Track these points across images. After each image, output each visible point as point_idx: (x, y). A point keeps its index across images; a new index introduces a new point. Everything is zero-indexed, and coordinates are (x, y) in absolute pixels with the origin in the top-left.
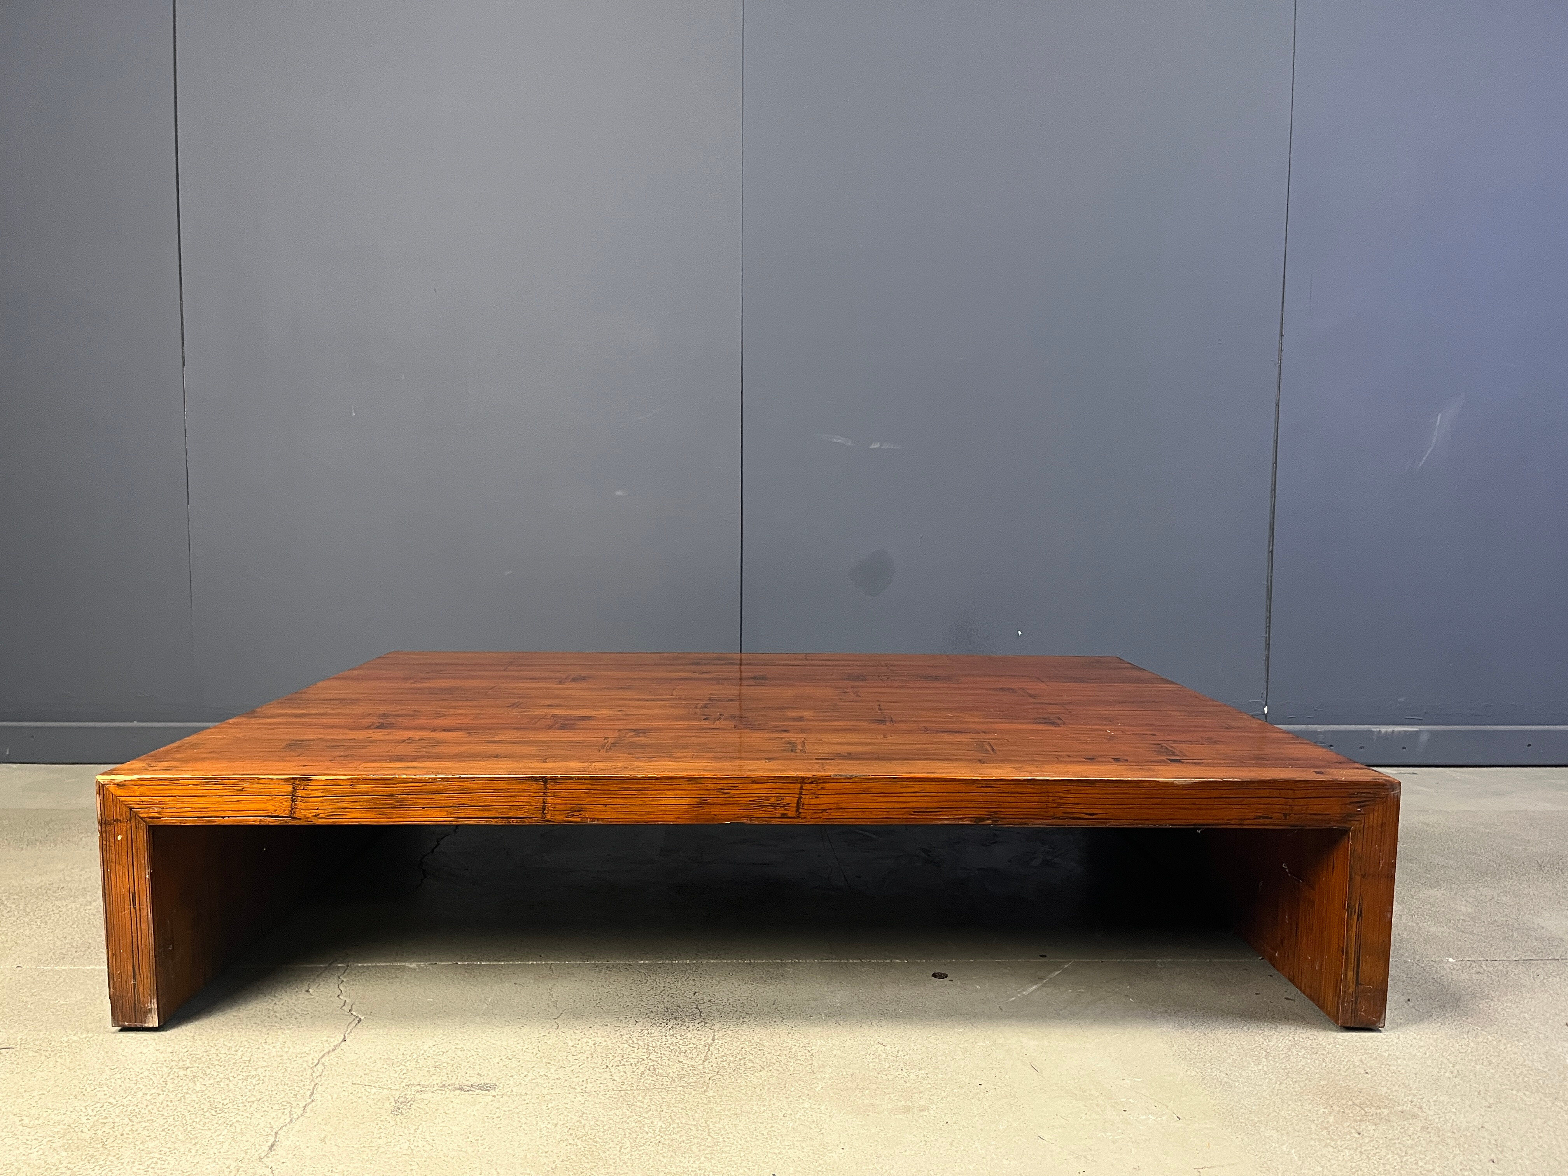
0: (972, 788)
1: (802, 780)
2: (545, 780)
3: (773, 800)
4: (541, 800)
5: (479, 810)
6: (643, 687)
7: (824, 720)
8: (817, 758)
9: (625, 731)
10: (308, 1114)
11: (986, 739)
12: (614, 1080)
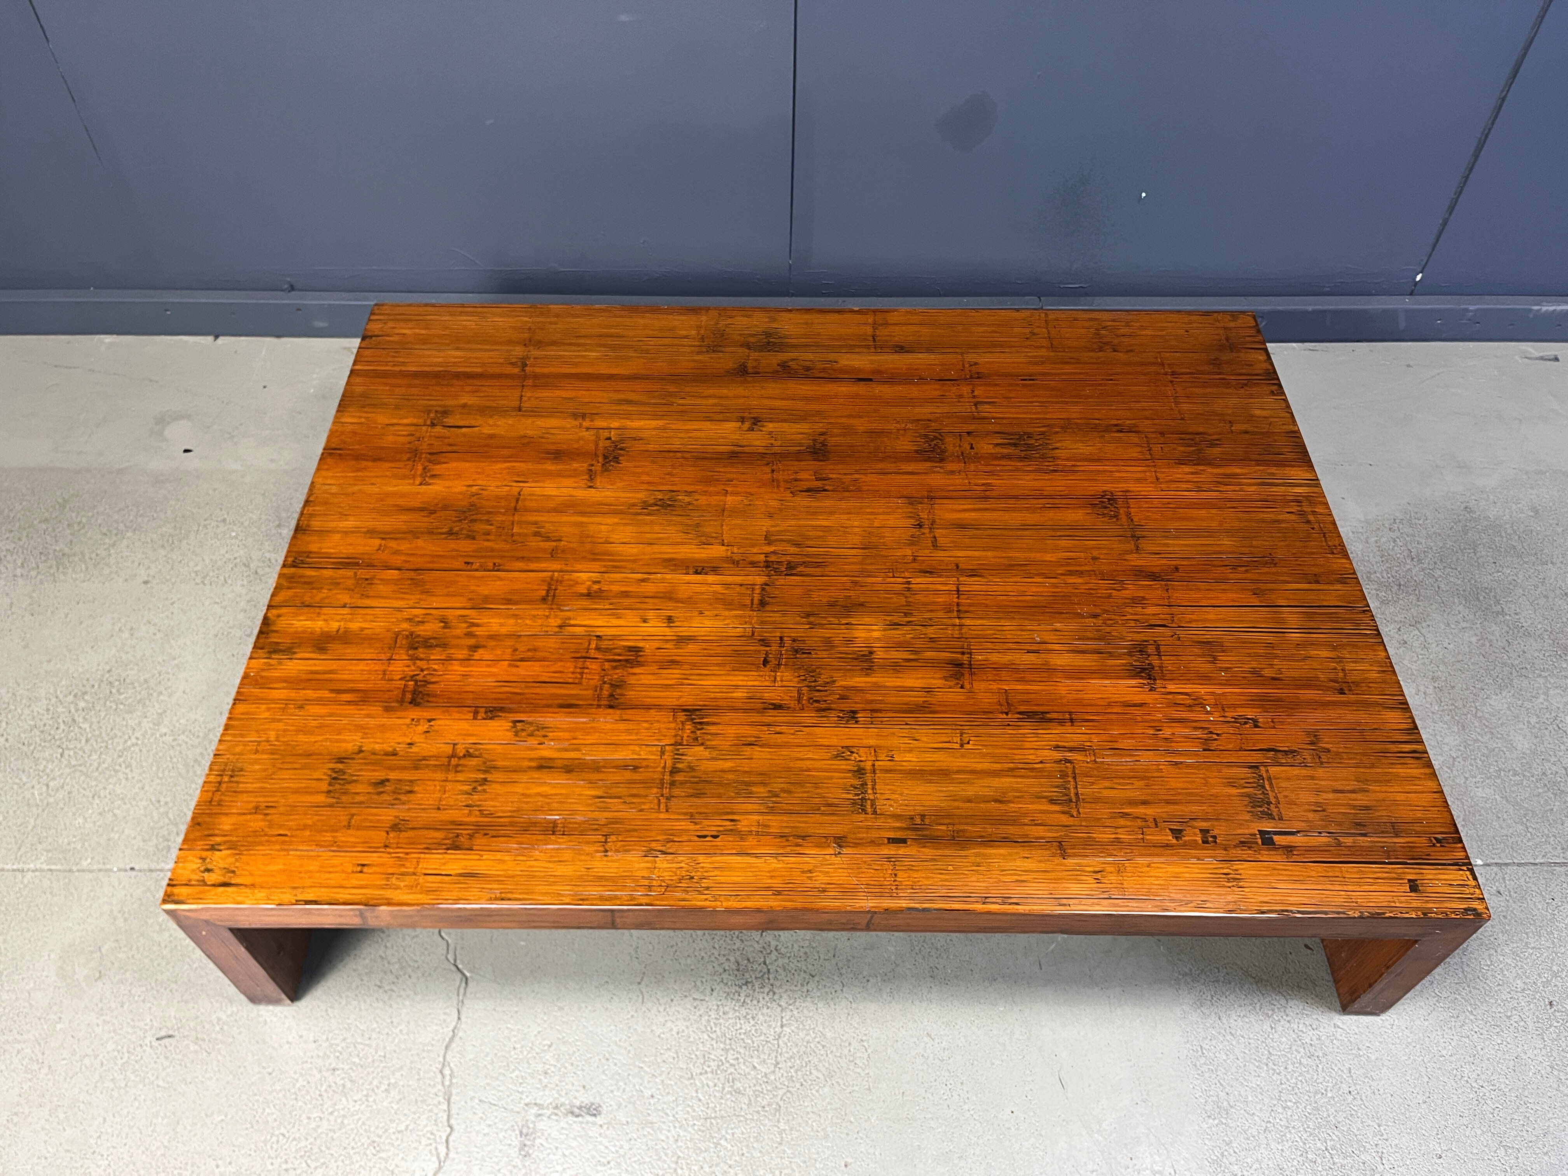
1: (873, 913)
6: (687, 499)
7: (896, 667)
8: (889, 839)
9: (681, 716)
10: (452, 1155)
11: (1071, 750)
12: (700, 1100)
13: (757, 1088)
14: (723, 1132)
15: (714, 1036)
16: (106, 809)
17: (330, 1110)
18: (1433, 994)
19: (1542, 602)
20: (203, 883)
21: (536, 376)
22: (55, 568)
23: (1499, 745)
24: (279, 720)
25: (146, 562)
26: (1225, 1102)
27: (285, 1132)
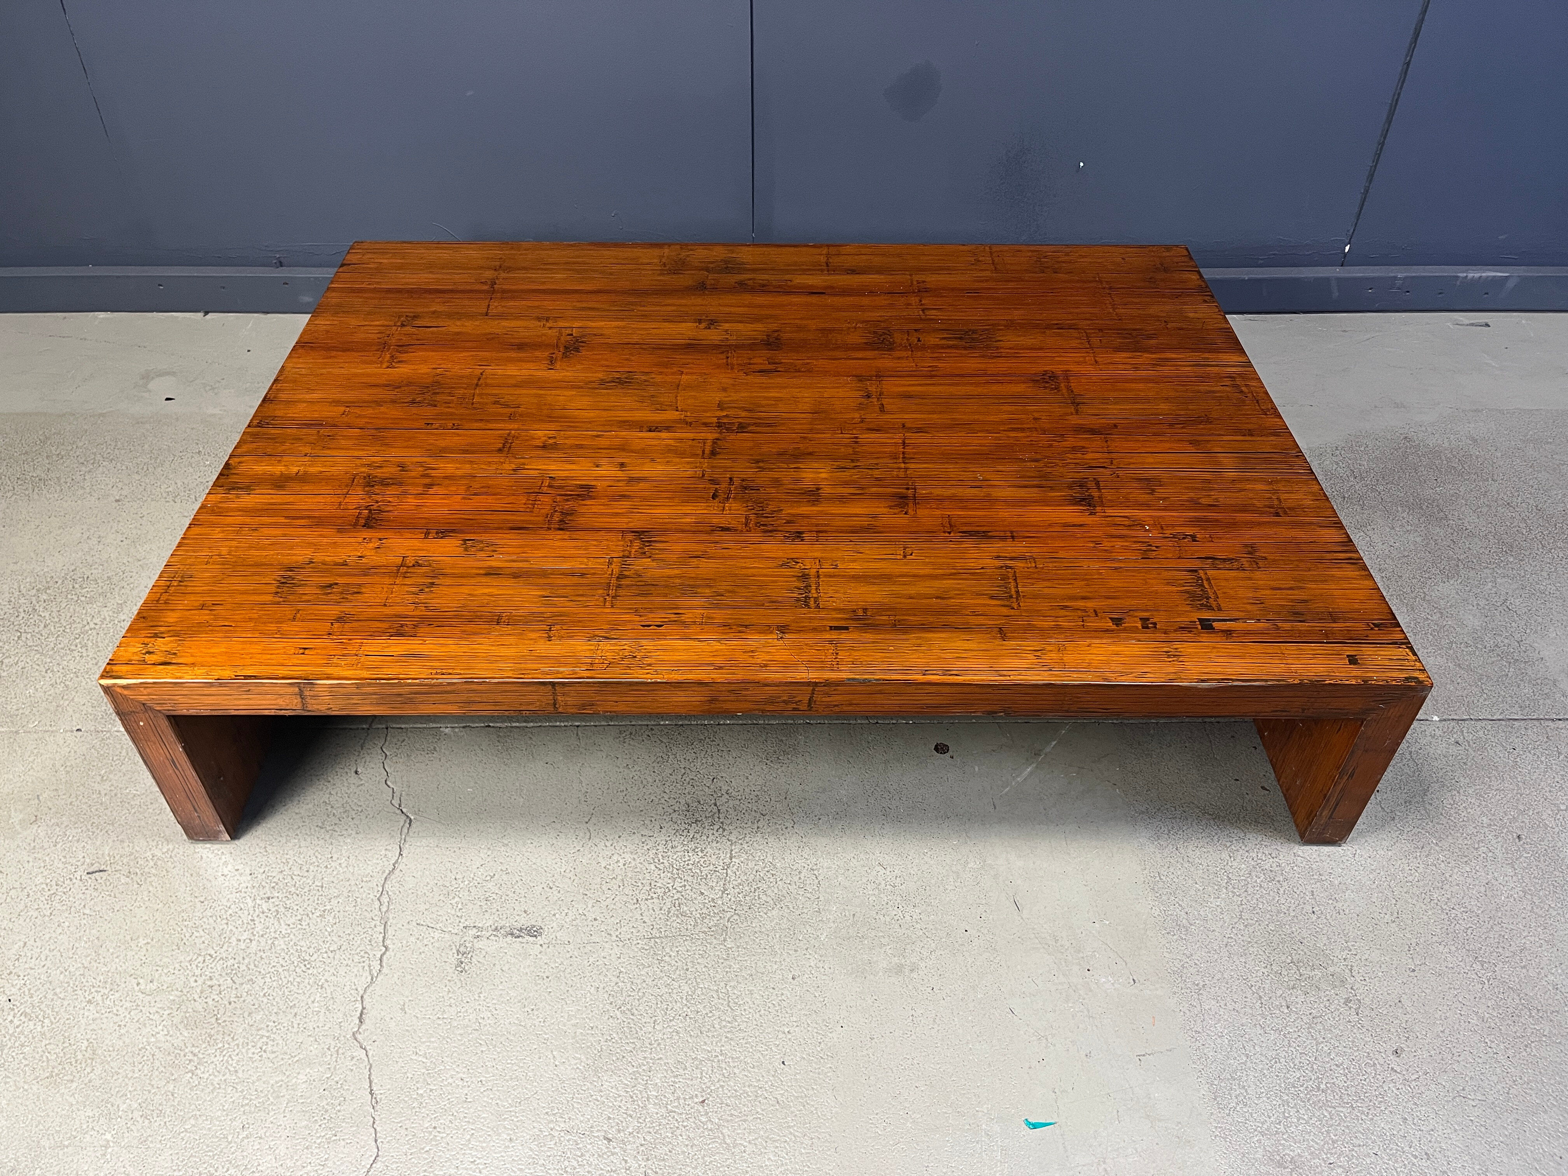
0: (989, 690)
1: (815, 684)
2: (553, 684)
3: (785, 698)
4: (551, 697)
5: (491, 705)
6: (643, 378)
7: (842, 499)
8: (831, 627)
9: (630, 536)
10: (385, 970)
11: (1012, 559)
12: (644, 922)
13: (704, 911)
14: (668, 950)
15: (661, 867)
16: (58, 681)
17: (261, 933)
18: (1395, 828)
19: (1485, 510)
20: (144, 662)
21: (504, 291)
22: (31, 491)
23: (1450, 623)
24: (233, 540)
25: (120, 485)
26: (1184, 921)
27: (213, 952)
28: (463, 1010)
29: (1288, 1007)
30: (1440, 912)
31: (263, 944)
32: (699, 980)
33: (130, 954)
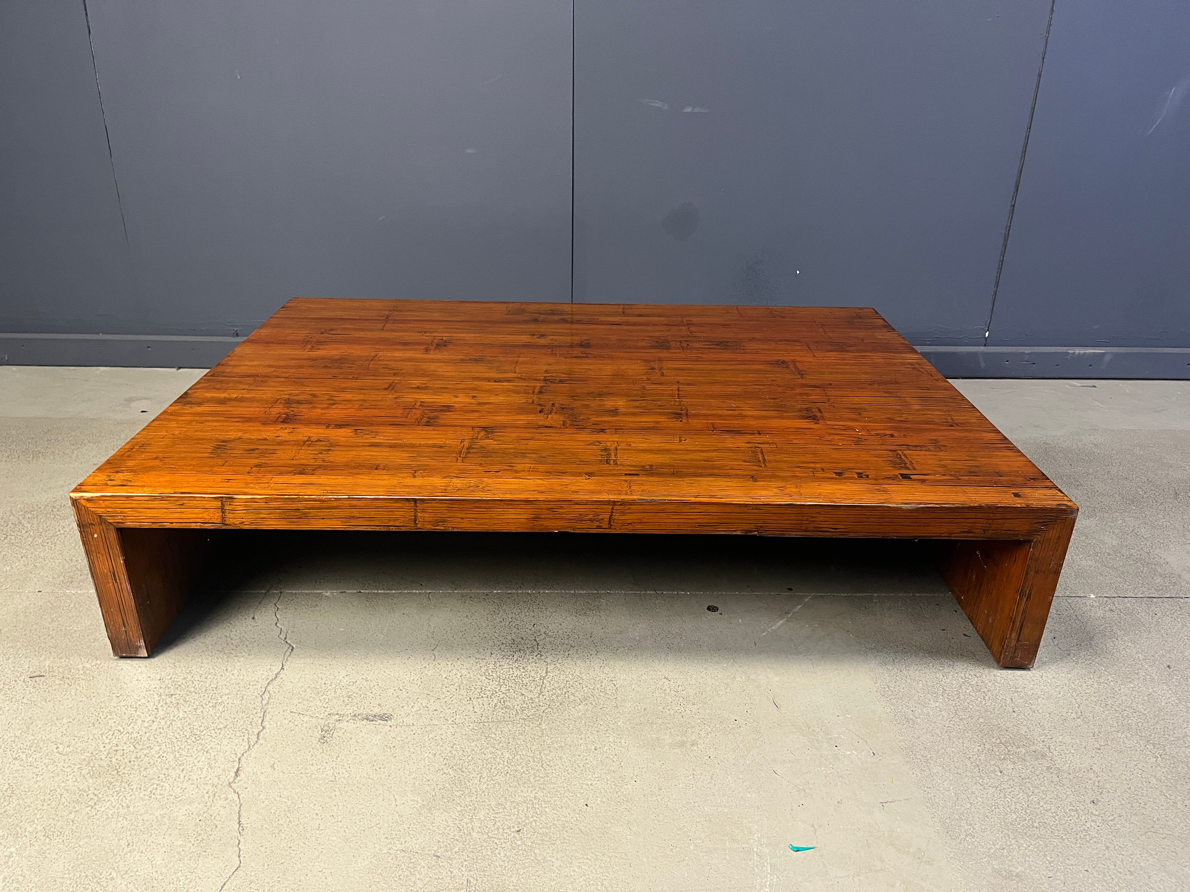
0: (745, 509)
1: (614, 503)
2: (415, 500)
3: (590, 516)
4: (413, 514)
5: (366, 521)
6: (492, 359)
7: (634, 414)
8: (626, 474)
9: (478, 429)
10: (261, 741)
11: (759, 443)
12: (475, 712)
13: (524, 706)
14: (493, 730)
15: (490, 678)
17: (163, 717)
18: (1072, 660)
19: (1109, 481)
20: (107, 485)
21: (395, 320)
24: (184, 427)
26: (911, 716)
27: (121, 729)
28: (322, 768)
29: (1001, 772)
30: (1114, 712)
31: (163, 724)
32: (518, 750)
33: (54, 728)
